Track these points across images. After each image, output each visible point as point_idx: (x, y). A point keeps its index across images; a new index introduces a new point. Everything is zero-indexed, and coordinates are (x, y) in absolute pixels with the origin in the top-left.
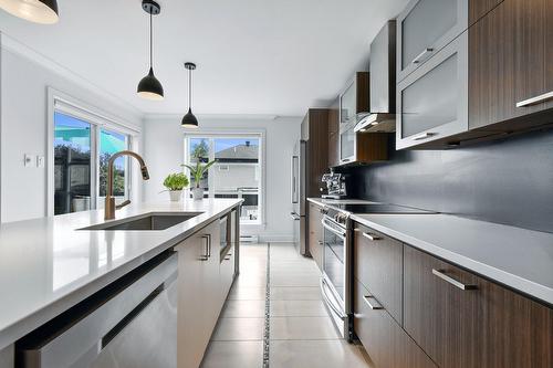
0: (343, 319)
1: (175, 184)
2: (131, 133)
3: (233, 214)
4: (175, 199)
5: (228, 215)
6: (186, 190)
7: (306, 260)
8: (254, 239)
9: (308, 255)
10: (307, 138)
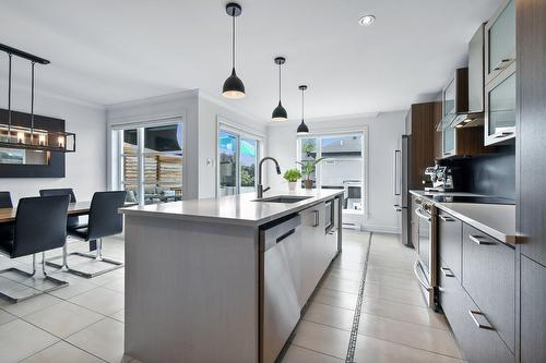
0: (429, 290)
1: (292, 177)
2: (259, 139)
3: (336, 201)
4: (292, 189)
5: (332, 201)
6: (299, 182)
7: (408, 249)
8: (357, 227)
9: (410, 245)
10: (410, 133)
